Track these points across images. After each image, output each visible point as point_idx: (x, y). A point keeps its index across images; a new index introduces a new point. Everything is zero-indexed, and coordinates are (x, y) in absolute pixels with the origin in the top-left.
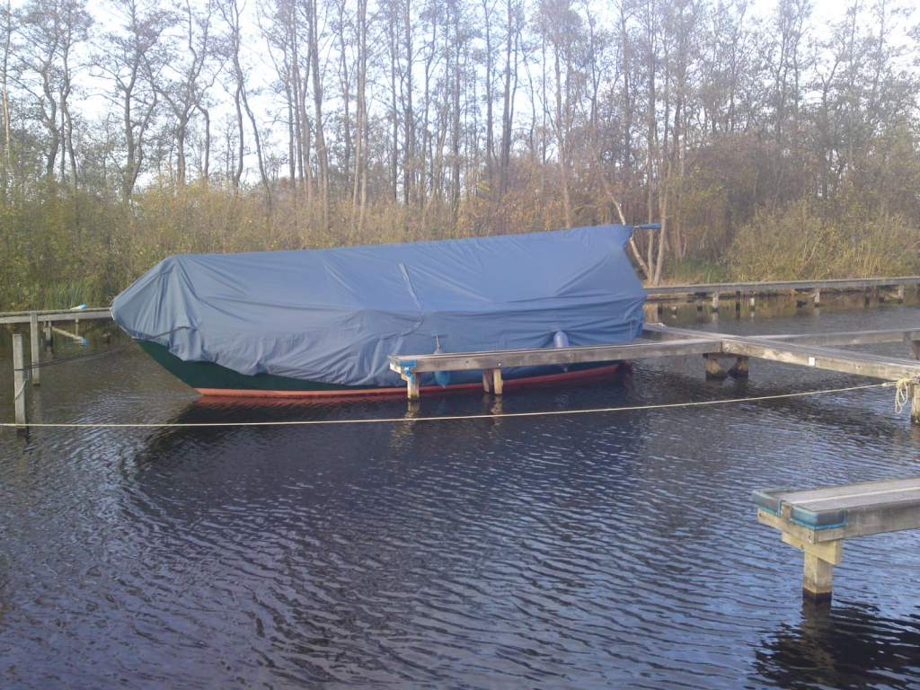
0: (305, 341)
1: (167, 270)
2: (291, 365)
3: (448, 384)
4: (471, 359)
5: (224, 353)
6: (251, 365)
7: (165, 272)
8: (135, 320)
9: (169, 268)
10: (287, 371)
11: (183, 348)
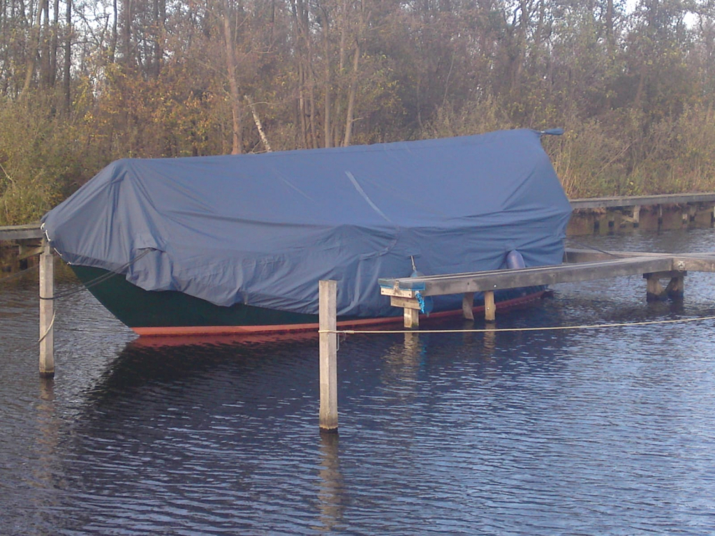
0: (286, 264)
1: (118, 178)
2: (274, 293)
3: (431, 312)
4: (472, 279)
5: (198, 280)
6: (229, 293)
7: (117, 181)
8: (78, 241)
9: (121, 174)
10: (269, 300)
11: (146, 275)
